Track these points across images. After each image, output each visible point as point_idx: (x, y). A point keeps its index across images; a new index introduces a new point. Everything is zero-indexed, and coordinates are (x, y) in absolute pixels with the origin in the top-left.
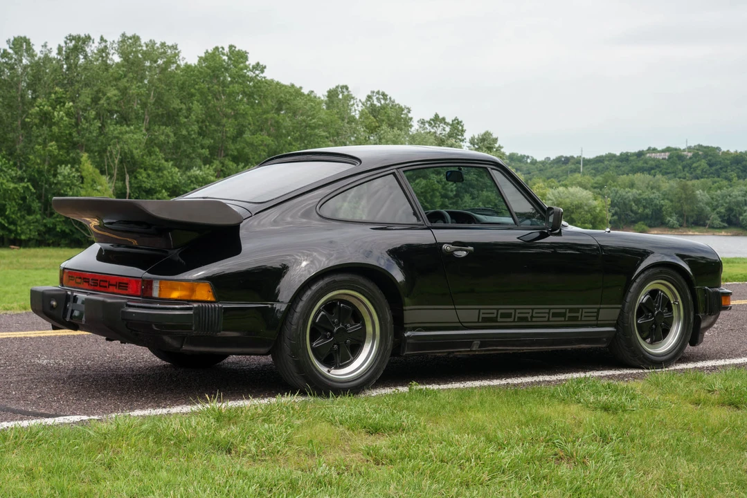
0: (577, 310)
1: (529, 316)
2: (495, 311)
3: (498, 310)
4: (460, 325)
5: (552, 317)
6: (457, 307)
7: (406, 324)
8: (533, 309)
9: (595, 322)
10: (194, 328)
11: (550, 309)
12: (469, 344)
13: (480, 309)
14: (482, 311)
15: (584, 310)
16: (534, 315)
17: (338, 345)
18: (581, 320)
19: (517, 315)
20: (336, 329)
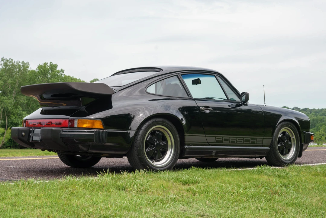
0: (254, 139)
1: (235, 140)
2: (222, 138)
3: (223, 137)
4: (207, 143)
5: (245, 141)
6: (206, 135)
7: (186, 142)
8: (237, 138)
9: (262, 145)
10: (94, 141)
11: (244, 138)
12: (211, 153)
13: (215, 137)
14: (216, 138)
15: (257, 139)
16: (238, 140)
17: (157, 151)
18: (256, 144)
19: (231, 140)
20: (156, 143)
